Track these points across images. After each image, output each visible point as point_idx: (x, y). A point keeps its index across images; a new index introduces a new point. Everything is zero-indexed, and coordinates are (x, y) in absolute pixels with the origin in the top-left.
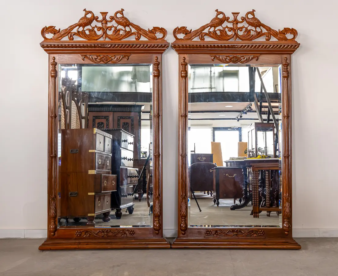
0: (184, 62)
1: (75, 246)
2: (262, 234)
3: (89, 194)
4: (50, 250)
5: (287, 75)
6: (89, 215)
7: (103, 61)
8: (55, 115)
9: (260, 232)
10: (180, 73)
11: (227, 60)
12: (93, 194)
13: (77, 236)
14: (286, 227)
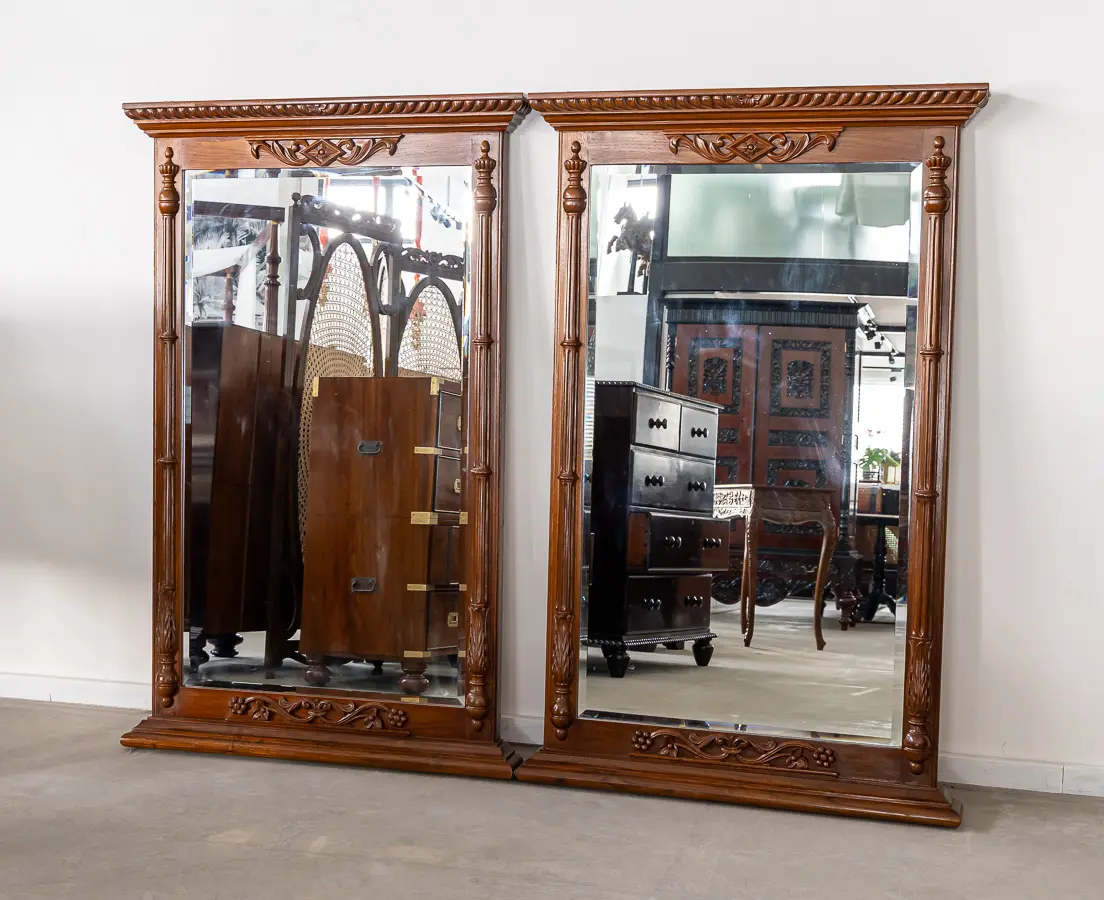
0: (577, 158)
1: (224, 744)
2: (827, 760)
3: (411, 587)
4: (154, 748)
5: (943, 204)
6: (408, 654)
7: (315, 160)
8: (173, 332)
9: (819, 754)
10: (563, 197)
11: (724, 150)
12: (424, 588)
13: (235, 713)
14: (911, 745)
